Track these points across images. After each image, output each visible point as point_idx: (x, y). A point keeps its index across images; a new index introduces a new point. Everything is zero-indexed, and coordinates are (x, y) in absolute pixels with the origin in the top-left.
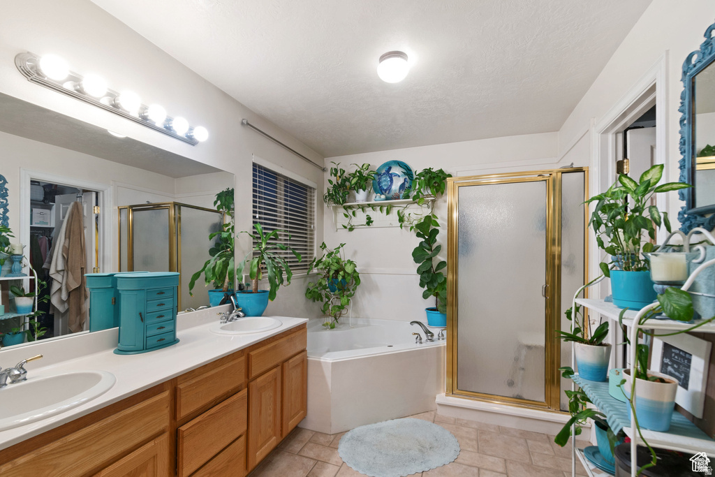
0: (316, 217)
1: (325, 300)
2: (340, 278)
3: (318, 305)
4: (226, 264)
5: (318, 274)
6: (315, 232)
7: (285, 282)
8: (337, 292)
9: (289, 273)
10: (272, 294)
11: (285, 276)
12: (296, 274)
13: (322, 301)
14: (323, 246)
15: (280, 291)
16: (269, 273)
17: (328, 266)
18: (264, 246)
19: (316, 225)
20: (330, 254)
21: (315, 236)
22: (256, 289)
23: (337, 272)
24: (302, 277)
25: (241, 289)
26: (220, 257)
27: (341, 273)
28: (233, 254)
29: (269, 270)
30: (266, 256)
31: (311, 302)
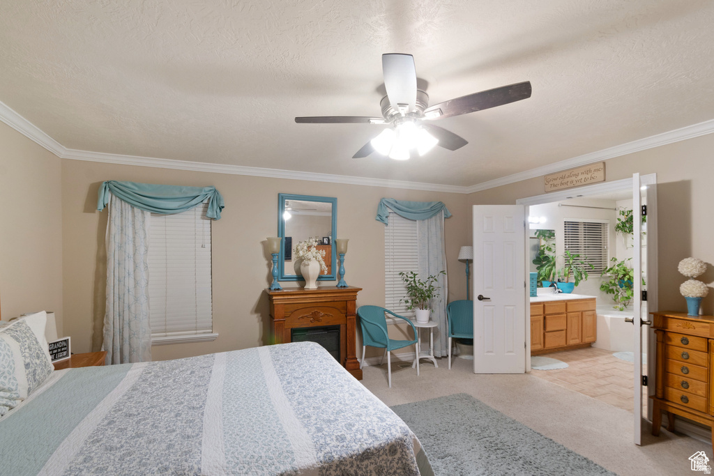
0: (608, 241)
1: (616, 293)
2: (626, 279)
3: (611, 296)
4: (551, 270)
5: (610, 277)
6: (609, 251)
7: (584, 279)
8: (624, 288)
9: (585, 274)
10: (576, 284)
11: (584, 276)
12: (591, 277)
13: (614, 293)
14: (614, 259)
15: (581, 283)
16: (575, 274)
17: (617, 273)
18: (571, 261)
19: (609, 246)
20: (619, 265)
21: (608, 253)
22: (568, 282)
23: (624, 275)
24: (596, 278)
25: (559, 281)
26: (548, 266)
27: (627, 276)
28: (554, 264)
29: (574, 273)
30: (572, 266)
31: (605, 293)
